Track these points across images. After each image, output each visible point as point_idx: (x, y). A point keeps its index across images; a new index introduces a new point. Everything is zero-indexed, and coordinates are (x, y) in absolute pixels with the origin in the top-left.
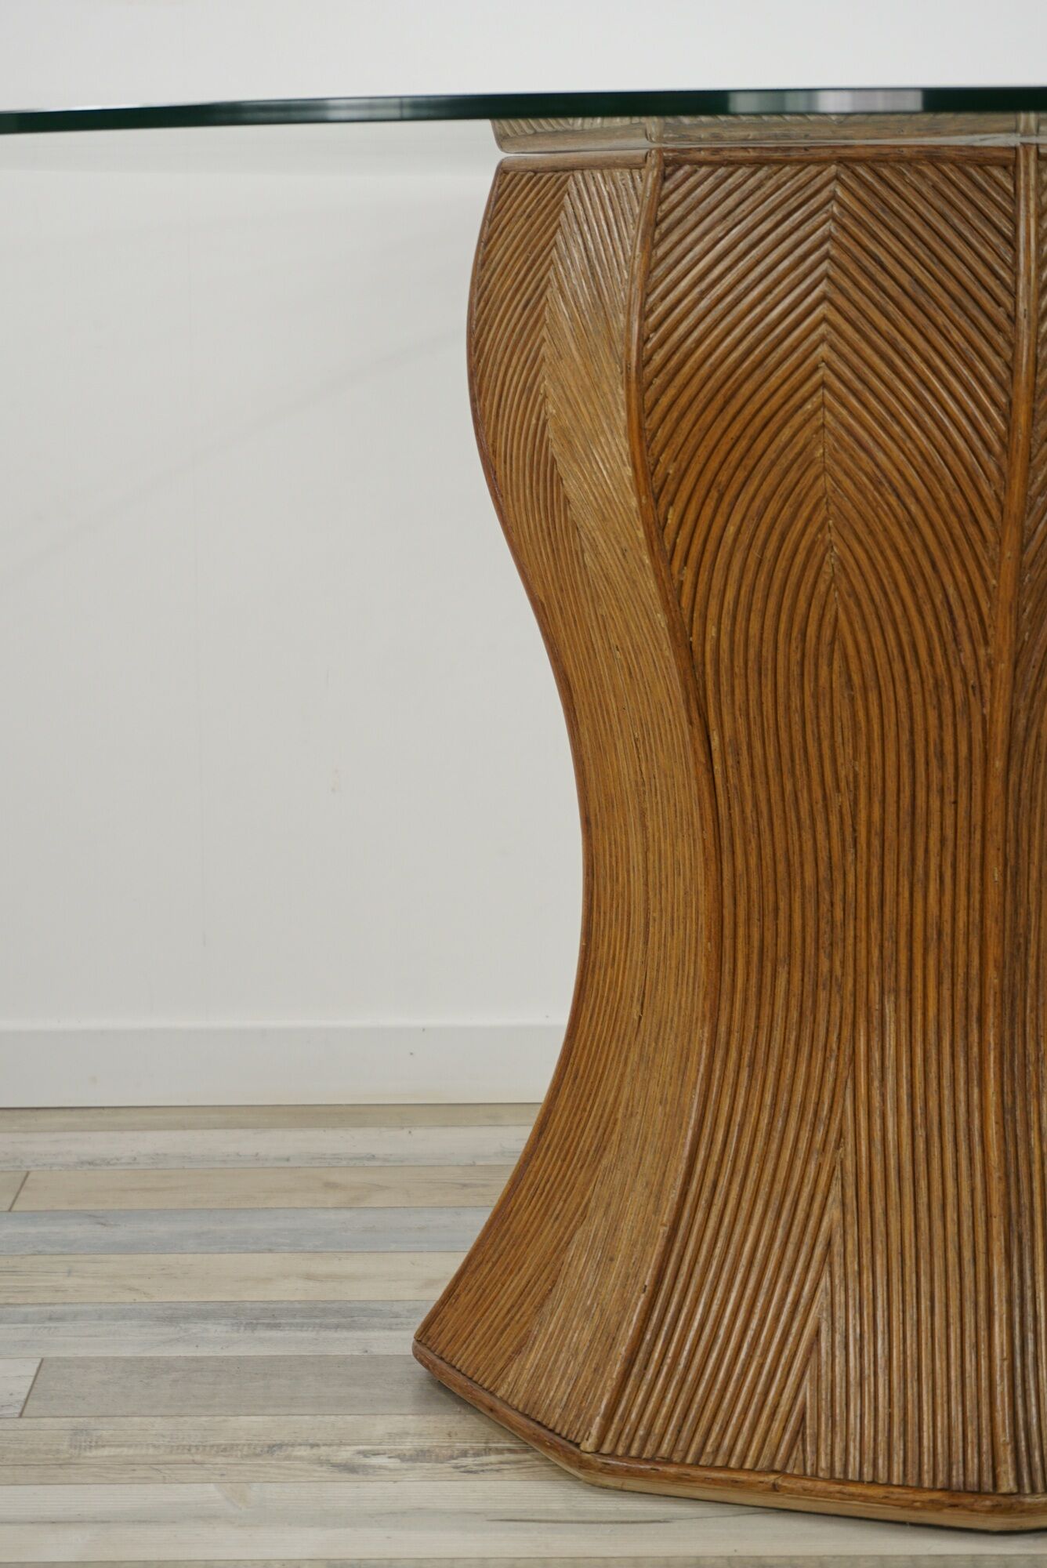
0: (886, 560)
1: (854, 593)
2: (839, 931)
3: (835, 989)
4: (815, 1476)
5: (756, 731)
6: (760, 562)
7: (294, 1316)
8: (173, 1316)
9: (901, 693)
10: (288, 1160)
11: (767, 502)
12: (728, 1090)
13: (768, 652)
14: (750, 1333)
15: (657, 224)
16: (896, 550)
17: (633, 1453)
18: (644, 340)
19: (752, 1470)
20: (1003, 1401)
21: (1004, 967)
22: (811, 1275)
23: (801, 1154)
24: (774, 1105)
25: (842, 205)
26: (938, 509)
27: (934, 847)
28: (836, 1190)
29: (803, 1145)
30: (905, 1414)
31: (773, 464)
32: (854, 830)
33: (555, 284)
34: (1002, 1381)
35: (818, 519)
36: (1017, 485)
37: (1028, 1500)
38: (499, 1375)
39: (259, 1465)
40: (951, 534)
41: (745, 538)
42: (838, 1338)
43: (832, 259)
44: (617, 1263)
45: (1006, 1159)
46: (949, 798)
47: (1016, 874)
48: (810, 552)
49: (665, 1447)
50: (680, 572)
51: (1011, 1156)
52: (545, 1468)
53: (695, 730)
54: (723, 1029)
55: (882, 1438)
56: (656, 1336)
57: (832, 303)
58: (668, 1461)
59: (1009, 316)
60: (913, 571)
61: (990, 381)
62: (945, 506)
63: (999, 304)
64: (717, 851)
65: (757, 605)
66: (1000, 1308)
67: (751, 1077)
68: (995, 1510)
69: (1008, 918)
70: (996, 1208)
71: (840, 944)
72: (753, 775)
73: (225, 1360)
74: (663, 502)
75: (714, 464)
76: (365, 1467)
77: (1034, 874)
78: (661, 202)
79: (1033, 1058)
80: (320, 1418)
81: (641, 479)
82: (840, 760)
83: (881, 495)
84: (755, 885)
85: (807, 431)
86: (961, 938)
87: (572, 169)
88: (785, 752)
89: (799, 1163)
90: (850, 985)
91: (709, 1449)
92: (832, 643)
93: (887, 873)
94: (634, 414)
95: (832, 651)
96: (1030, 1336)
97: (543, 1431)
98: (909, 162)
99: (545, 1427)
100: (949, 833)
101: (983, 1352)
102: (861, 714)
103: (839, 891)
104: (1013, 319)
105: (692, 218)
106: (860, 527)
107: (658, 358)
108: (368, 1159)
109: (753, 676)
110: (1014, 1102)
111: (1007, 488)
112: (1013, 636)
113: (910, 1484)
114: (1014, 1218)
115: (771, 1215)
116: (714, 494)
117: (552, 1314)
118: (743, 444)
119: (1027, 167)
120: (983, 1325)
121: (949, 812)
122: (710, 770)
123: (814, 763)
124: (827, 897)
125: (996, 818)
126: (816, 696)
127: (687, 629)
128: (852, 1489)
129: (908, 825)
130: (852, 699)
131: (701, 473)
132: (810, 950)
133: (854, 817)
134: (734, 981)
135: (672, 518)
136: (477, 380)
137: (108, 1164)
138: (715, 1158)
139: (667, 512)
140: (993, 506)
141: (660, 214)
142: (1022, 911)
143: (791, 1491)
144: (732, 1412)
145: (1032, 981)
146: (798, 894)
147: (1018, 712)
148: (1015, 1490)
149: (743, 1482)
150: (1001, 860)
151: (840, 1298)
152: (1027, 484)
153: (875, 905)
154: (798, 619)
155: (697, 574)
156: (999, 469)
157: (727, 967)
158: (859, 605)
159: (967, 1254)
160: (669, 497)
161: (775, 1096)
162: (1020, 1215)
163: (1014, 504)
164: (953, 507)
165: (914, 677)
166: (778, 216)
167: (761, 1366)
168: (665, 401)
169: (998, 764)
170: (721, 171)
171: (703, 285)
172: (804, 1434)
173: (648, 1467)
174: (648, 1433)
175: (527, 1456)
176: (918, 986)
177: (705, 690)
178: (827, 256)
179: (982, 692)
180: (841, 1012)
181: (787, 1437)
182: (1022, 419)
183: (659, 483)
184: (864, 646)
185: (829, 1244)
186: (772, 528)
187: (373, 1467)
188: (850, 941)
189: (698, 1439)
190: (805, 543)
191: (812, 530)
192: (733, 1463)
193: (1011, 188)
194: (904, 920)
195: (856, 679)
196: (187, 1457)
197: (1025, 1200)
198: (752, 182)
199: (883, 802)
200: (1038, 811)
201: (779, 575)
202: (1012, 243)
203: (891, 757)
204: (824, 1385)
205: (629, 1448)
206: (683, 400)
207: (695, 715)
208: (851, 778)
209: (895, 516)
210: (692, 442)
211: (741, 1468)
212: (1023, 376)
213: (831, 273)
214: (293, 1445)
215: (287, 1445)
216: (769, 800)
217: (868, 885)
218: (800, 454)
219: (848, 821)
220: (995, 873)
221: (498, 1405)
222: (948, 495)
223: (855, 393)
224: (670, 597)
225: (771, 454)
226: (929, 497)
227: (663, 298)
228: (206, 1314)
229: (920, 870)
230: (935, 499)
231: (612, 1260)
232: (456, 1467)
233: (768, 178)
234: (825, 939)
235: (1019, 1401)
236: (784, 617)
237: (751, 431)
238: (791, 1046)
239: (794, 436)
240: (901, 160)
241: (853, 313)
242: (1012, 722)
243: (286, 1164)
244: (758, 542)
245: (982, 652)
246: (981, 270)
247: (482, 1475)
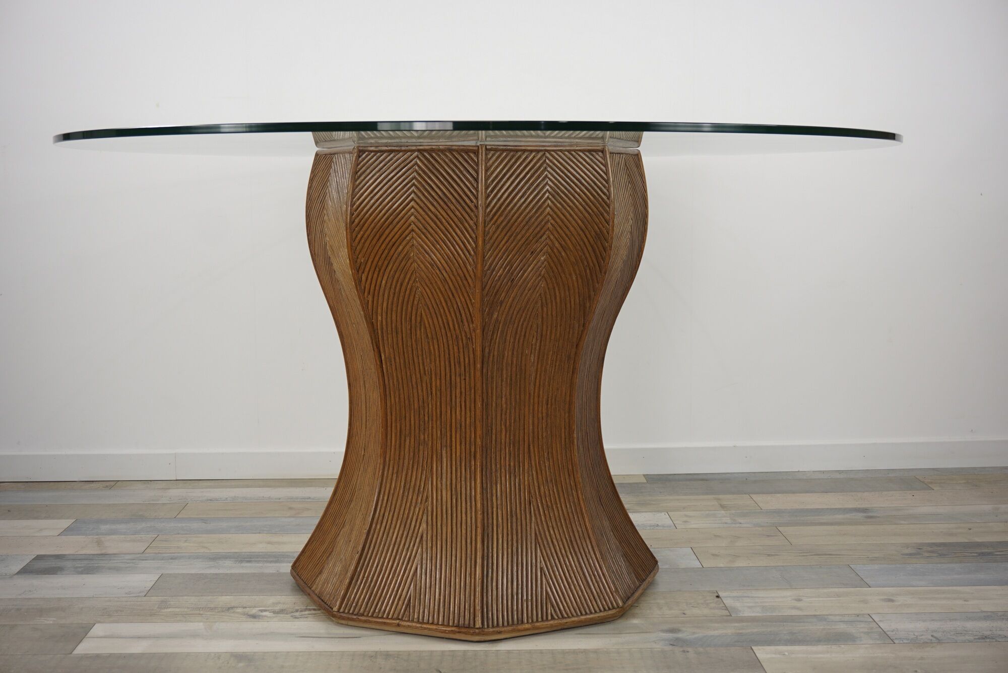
0: (437, 293)
1: (426, 304)
2: (426, 425)
3: (425, 445)
4: (413, 621)
5: (397, 354)
6: (394, 293)
7: (257, 558)
8: (216, 558)
9: (445, 341)
10: (280, 499)
11: (396, 272)
12: (389, 481)
13: (399, 327)
14: (394, 569)
15: (357, 173)
16: (440, 289)
17: (351, 612)
18: (352, 214)
19: (392, 619)
20: (478, 594)
21: (483, 438)
22: (415, 548)
23: (413, 504)
24: (404, 487)
25: (419, 166)
26: (453, 275)
27: (458, 395)
28: (425, 518)
29: (414, 501)
30: (445, 599)
31: (397, 259)
32: (431, 389)
33: (328, 194)
34: (479, 587)
35: (413, 278)
36: (479, 266)
37: (486, 630)
38: (313, 581)
39: (222, 615)
40: (458, 284)
41: (389, 285)
42: (423, 571)
43: (415, 185)
44: (351, 543)
45: (483, 507)
46: (463, 378)
47: (487, 405)
48: (411, 290)
49: (362, 610)
50: (367, 297)
51: (485, 505)
52: (325, 617)
53: (376, 354)
54: (387, 459)
55: (436, 607)
56: (361, 570)
57: (415, 201)
58: (363, 615)
59: (475, 206)
60: (446, 297)
61: (470, 229)
62: (456, 274)
63: (472, 202)
64: (385, 396)
65: (394, 309)
66: (479, 561)
67: (397, 477)
68: (474, 634)
69: (484, 420)
70: (479, 525)
71: (427, 430)
72: (396, 369)
73: (227, 574)
74: (360, 272)
75: (377, 258)
76: (259, 616)
77: (494, 405)
78: (358, 165)
79: (494, 470)
80: (251, 597)
81: (352, 264)
82: (425, 364)
83: (434, 270)
84: (398, 408)
85: (408, 247)
86: (468, 427)
87: (334, 154)
88: (407, 361)
89: (412, 508)
90: (430, 444)
91: (377, 611)
92: (421, 322)
93: (442, 404)
94: (349, 240)
95: (421, 325)
96: (490, 570)
97: (323, 603)
98: (442, 151)
99: (324, 601)
100: (463, 390)
101: (473, 576)
102: (432, 348)
103: (427, 410)
104: (477, 207)
105: (368, 171)
106: (427, 281)
107: (357, 221)
108: (308, 499)
109: (394, 334)
110: (487, 486)
111: (476, 267)
112: (481, 321)
113: (445, 624)
114: (486, 528)
115: (403, 526)
116: (377, 269)
117: (331, 560)
118: (386, 251)
119: (482, 153)
120: (473, 566)
121: (463, 382)
122: (382, 367)
123: (417, 365)
124: (423, 413)
125: (479, 385)
126: (416, 341)
127: (371, 317)
128: (425, 626)
129: (449, 387)
130: (429, 343)
131: (373, 261)
132: (417, 431)
133: (431, 384)
134: (391, 442)
135: (364, 278)
136: (309, 228)
137: (217, 500)
138: (384, 505)
139: (362, 276)
140: (471, 273)
141: (358, 169)
142: (489, 418)
143: (404, 626)
144: (386, 597)
145: (494, 442)
146: (412, 411)
147: (485, 347)
148: (481, 627)
149: (388, 623)
150: (481, 400)
151: (424, 556)
152: (483, 266)
153: (439, 416)
154: (408, 314)
155: (373, 298)
156: (473, 261)
157: (389, 437)
158: (429, 309)
159: (469, 541)
160: (362, 270)
161: (405, 483)
162: (488, 526)
163: (479, 273)
164: (458, 274)
165: (449, 335)
166: (398, 169)
167: (397, 580)
168: (359, 236)
169: (479, 366)
170: (379, 154)
171: (372, 195)
172: (410, 605)
173: (355, 617)
174: (356, 605)
175: (319, 612)
176: (454, 445)
177: (378, 338)
178: (414, 185)
179: (472, 340)
180: (428, 453)
181: (404, 607)
182: (480, 243)
183: (358, 265)
184: (431, 323)
185: (422, 537)
186: (397, 281)
187: (262, 616)
188: (430, 428)
189: (373, 607)
190: (409, 287)
191: (411, 282)
192: (385, 616)
193: (477, 161)
194: (448, 421)
195: (430, 336)
196: (198, 612)
197: (490, 521)
198: (389, 158)
199: (440, 379)
200: (495, 382)
201: (401, 298)
202: (476, 180)
203: (443, 363)
204: (418, 588)
205: (350, 610)
206: (366, 236)
207: (375, 347)
208: (430, 371)
209: (439, 277)
210: (369, 251)
211: (387, 618)
212: (480, 228)
213: (415, 190)
214: (237, 607)
215: (235, 607)
216: (402, 379)
217: (436, 408)
218: (405, 255)
219: (429, 386)
220: (479, 404)
221: (311, 593)
222: (456, 270)
223: (424, 234)
224: (365, 305)
225: (396, 255)
226: (450, 270)
227: (358, 199)
228: (226, 557)
229: (454, 403)
230: (452, 271)
231: (350, 541)
232: (292, 616)
233: (394, 156)
234: (422, 427)
235: (485, 594)
236: (404, 313)
237: (389, 247)
238: (411, 467)
239: (404, 248)
240: (439, 150)
241: (422, 205)
242: (483, 350)
243: (278, 501)
244: (393, 286)
245: (471, 326)
246: (466, 190)
247: (301, 619)
